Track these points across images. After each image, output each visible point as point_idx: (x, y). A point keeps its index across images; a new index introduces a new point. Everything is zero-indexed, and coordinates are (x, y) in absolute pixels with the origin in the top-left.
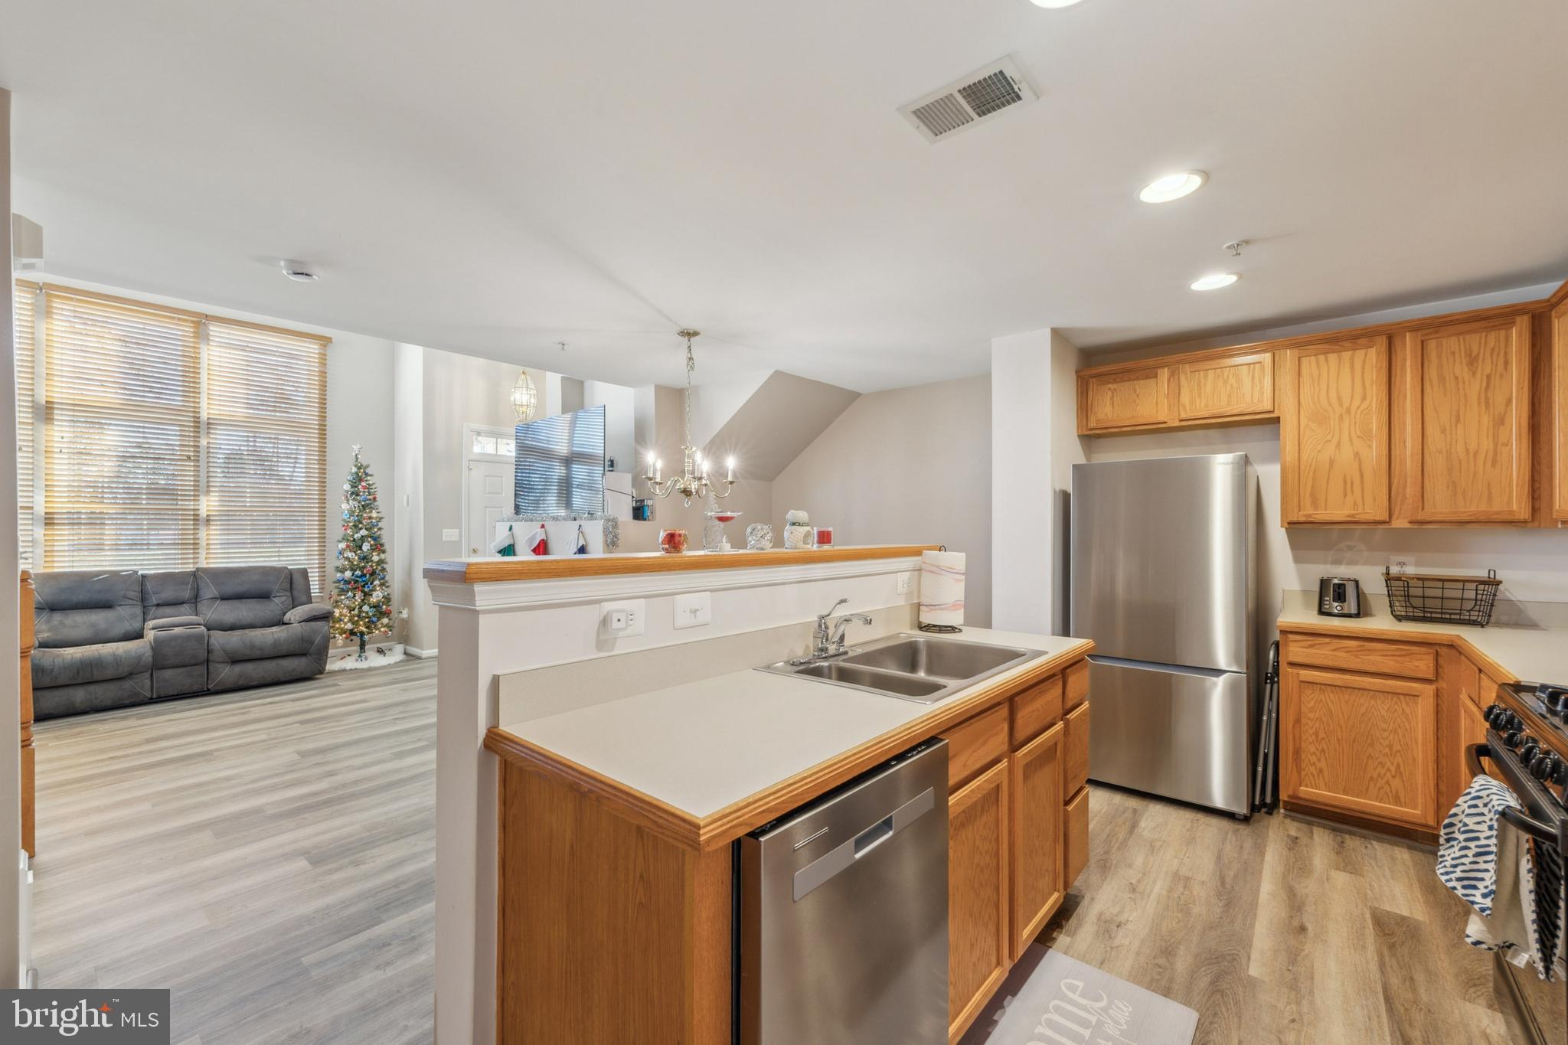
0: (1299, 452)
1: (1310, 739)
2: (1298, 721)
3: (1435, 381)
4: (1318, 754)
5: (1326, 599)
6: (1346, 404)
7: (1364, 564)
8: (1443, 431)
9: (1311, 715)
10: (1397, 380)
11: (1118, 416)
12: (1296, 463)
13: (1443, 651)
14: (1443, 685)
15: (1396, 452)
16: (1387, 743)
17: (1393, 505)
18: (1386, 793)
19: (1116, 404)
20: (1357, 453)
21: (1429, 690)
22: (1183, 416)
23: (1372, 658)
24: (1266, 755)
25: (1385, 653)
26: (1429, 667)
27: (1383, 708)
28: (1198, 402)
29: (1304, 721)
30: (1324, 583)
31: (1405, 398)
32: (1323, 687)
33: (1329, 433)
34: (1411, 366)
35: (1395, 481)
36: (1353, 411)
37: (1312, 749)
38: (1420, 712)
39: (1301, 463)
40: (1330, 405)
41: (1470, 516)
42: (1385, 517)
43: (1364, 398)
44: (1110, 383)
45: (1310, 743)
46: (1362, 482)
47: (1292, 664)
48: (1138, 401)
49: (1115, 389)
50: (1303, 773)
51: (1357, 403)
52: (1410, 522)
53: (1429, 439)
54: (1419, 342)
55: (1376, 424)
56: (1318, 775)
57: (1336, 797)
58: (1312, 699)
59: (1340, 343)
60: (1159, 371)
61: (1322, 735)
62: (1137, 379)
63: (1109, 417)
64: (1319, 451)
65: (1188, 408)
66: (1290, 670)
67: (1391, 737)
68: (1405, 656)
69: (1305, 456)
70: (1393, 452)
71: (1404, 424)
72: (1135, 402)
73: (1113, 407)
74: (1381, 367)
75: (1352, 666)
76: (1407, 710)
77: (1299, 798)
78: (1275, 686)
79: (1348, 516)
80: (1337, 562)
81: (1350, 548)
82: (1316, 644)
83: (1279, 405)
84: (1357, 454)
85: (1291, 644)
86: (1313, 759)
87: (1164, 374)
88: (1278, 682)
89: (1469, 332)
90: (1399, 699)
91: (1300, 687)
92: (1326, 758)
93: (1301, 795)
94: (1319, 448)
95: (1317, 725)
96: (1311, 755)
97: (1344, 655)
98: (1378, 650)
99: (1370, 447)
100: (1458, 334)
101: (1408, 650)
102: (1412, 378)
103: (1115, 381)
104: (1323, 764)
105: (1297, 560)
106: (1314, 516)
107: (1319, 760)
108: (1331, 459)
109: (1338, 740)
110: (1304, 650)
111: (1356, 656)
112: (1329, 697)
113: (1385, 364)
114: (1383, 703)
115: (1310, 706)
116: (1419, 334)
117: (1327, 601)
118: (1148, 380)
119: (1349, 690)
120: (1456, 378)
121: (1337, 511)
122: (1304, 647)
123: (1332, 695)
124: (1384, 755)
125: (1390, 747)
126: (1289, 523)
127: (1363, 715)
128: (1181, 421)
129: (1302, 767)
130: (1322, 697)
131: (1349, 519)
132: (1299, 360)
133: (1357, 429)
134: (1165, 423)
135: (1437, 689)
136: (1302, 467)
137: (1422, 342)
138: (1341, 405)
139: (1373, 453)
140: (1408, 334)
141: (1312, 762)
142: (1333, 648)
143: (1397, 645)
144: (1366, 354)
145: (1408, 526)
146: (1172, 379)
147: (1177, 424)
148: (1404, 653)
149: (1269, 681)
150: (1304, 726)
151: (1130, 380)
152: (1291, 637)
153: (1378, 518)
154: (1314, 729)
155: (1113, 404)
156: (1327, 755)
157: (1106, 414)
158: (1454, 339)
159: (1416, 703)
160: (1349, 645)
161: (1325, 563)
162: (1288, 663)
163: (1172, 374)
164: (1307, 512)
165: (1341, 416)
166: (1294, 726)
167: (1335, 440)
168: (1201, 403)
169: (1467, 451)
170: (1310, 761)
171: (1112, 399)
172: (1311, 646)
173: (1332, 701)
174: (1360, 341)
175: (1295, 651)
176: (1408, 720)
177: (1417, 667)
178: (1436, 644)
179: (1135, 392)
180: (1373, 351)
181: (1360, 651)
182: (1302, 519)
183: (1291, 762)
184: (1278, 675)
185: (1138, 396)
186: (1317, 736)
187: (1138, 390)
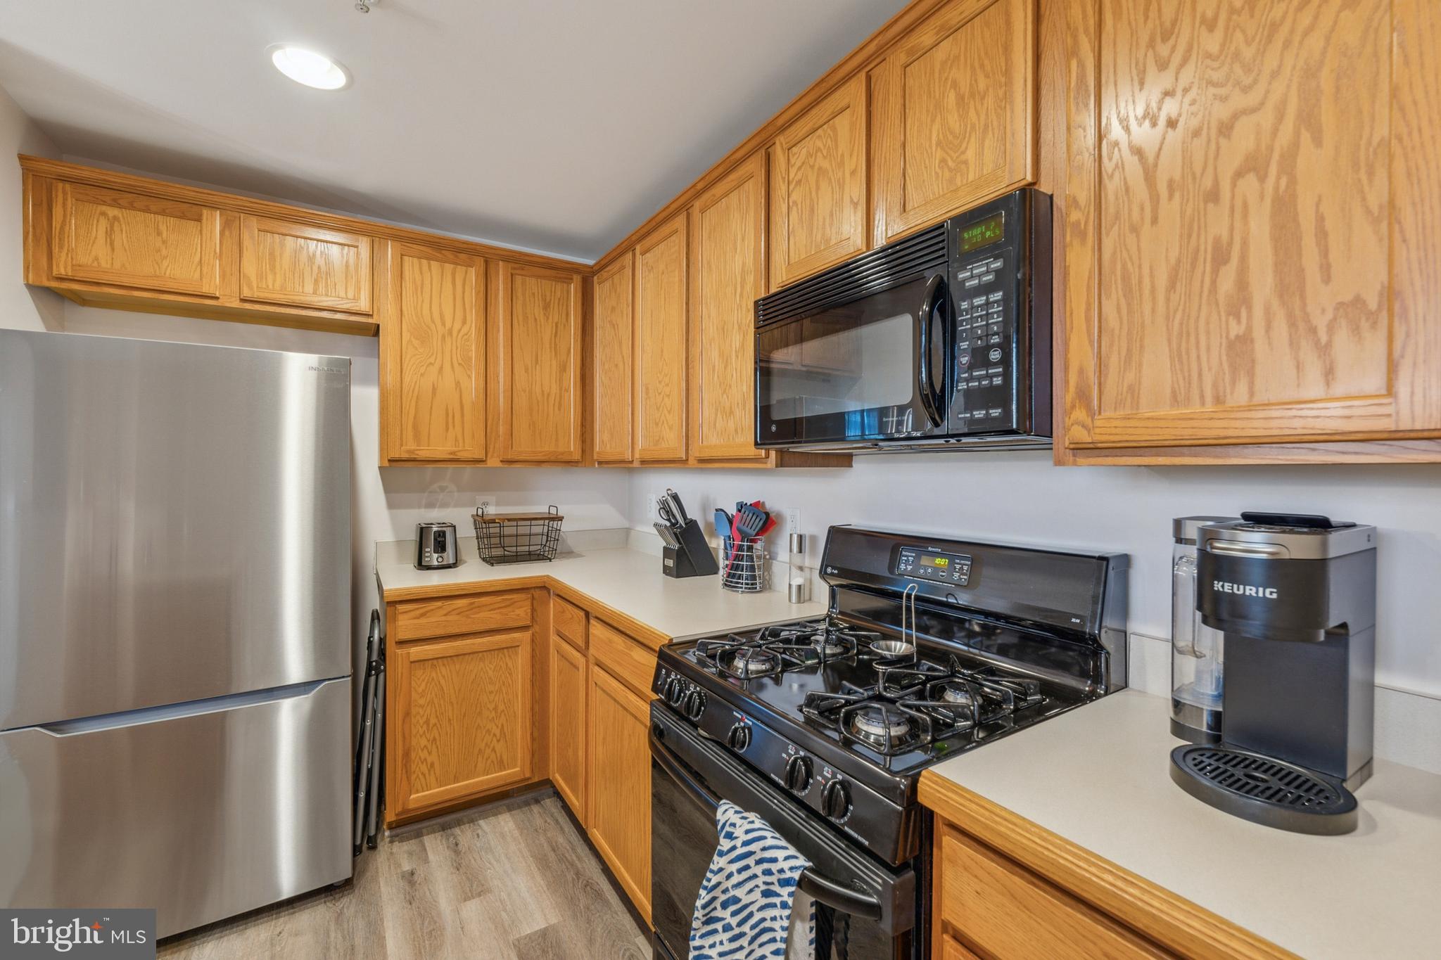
0: (401, 372)
1: (421, 731)
2: (407, 714)
3: (521, 318)
4: (429, 747)
5: (427, 550)
6: (448, 325)
7: (456, 506)
8: (527, 370)
9: (422, 701)
10: (491, 309)
11: (123, 265)
12: (398, 384)
13: (537, 593)
14: (537, 628)
15: (491, 386)
16: (491, 706)
17: (488, 442)
18: (493, 762)
19: (117, 244)
20: (459, 382)
21: (525, 636)
22: (247, 293)
23: (482, 615)
24: (370, 771)
25: (492, 607)
26: (527, 614)
27: (491, 669)
28: (270, 277)
29: (414, 711)
30: (423, 531)
31: (498, 331)
32: (435, 662)
33: (432, 354)
34: (504, 298)
35: (490, 417)
36: (455, 334)
37: (423, 742)
38: (520, 661)
39: (404, 386)
40: (433, 322)
41: (545, 455)
42: (479, 454)
43: (464, 322)
44: (104, 203)
45: (421, 736)
46: (463, 415)
47: (401, 643)
48: (164, 252)
49: (115, 218)
50: (413, 777)
51: (457, 326)
52: (501, 461)
53: (516, 377)
54: (510, 275)
55: (474, 351)
56: (429, 771)
57: (447, 790)
58: (423, 680)
59: (443, 252)
60: (206, 213)
61: (433, 721)
62: (163, 213)
63: (103, 264)
64: (422, 375)
65: (255, 286)
66: (399, 651)
67: (497, 698)
68: (509, 606)
69: (407, 379)
70: (488, 385)
71: (498, 357)
72: (159, 251)
73: (113, 249)
74: (479, 292)
75: (464, 630)
76: (510, 664)
77: (409, 811)
78: (381, 676)
79: (451, 454)
80: (430, 505)
81: (442, 489)
82: (427, 612)
83: (379, 310)
84: (458, 384)
85: (401, 617)
86: (424, 754)
87: (214, 222)
88: (385, 670)
89: (544, 277)
90: (503, 654)
91: (411, 668)
92: (437, 747)
93: (412, 806)
94: (422, 370)
95: (428, 711)
96: (422, 750)
97: (457, 617)
98: (486, 605)
99: (469, 377)
100: (538, 277)
101: (512, 599)
102: (504, 311)
103: (115, 204)
104: (433, 758)
105: (391, 505)
106: (417, 452)
107: (430, 753)
108: (433, 385)
109: (450, 720)
110: (416, 621)
111: (468, 617)
112: (441, 673)
113: (482, 288)
114: (490, 663)
115: (420, 690)
116: (510, 265)
117: (428, 552)
118: (184, 222)
119: (461, 657)
120: (536, 319)
121: (439, 448)
122: (415, 618)
123: (443, 670)
124: (490, 720)
125: (495, 709)
126: (389, 461)
127: (472, 682)
128: (243, 300)
129: (412, 770)
130: (434, 674)
131: (452, 457)
132: (401, 258)
133: (459, 356)
134: (217, 298)
135: (533, 635)
136: (405, 391)
137: (512, 275)
138: (443, 324)
139: (472, 385)
140: (501, 263)
141: (423, 758)
142: (445, 612)
143: (502, 595)
144: (466, 272)
145: (500, 465)
146: (227, 233)
147: (236, 304)
148: (508, 603)
149: (373, 672)
150: (415, 717)
151: (147, 210)
152: (401, 608)
153: (477, 456)
154: (425, 717)
155: (112, 244)
156: (438, 743)
157: (96, 259)
158: (533, 280)
159: (517, 654)
160: (459, 606)
161: (419, 507)
162: (396, 643)
163: (226, 225)
164: (408, 447)
165: (443, 337)
166: (404, 721)
167: (437, 366)
168: (274, 281)
169: (543, 395)
170: (420, 758)
171: (109, 233)
172: (423, 615)
173: (444, 677)
174: (462, 256)
175: (406, 624)
176: (510, 674)
177: (518, 615)
178: (531, 588)
179: (159, 234)
180: (472, 272)
181: (472, 609)
182: (405, 456)
183: (400, 769)
184: (384, 660)
185: (164, 242)
186: (428, 725)
187: (164, 235)
